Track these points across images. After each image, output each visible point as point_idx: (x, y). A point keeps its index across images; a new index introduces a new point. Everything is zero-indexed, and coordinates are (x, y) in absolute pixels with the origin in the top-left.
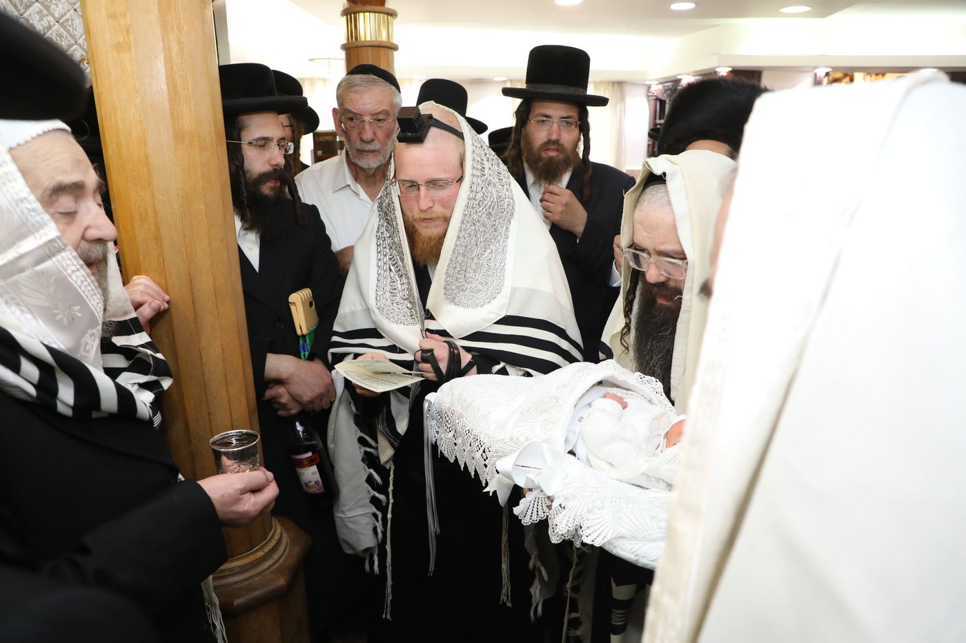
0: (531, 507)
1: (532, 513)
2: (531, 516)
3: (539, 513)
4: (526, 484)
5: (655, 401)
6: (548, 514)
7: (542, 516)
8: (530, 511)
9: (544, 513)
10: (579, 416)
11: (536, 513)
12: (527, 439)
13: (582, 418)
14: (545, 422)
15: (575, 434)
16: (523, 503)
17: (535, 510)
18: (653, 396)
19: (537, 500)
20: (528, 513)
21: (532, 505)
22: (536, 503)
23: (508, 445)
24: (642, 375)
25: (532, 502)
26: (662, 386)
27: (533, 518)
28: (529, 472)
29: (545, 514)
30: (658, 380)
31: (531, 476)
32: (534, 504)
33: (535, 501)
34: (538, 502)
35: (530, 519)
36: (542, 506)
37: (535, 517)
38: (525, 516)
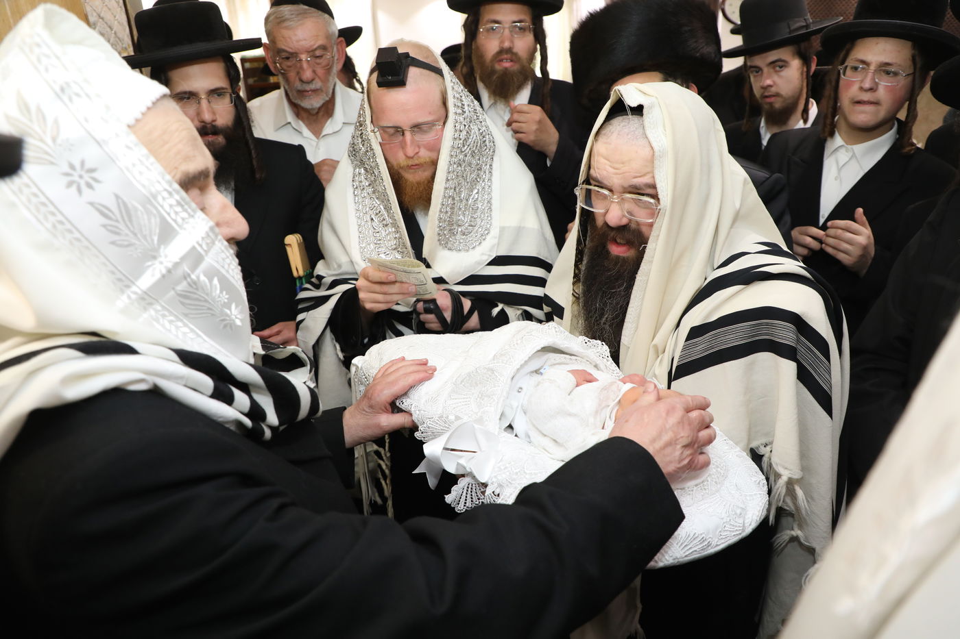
0: (464, 494)
1: (466, 500)
2: (465, 503)
3: (474, 500)
4: (457, 469)
5: (602, 366)
6: (483, 500)
7: (477, 503)
8: (463, 498)
9: (479, 499)
10: (518, 386)
11: (470, 499)
12: (457, 418)
13: (521, 388)
14: (480, 396)
15: (512, 408)
16: (456, 490)
17: (469, 496)
18: (599, 361)
19: (470, 486)
20: (461, 500)
21: (465, 491)
22: (470, 490)
23: (437, 424)
24: (587, 339)
25: (466, 488)
26: (609, 350)
27: (467, 505)
28: (461, 457)
29: (480, 501)
30: (603, 343)
31: (462, 462)
32: (467, 490)
33: (468, 488)
34: (472, 489)
35: (465, 506)
36: (476, 493)
37: (469, 504)
38: (458, 504)
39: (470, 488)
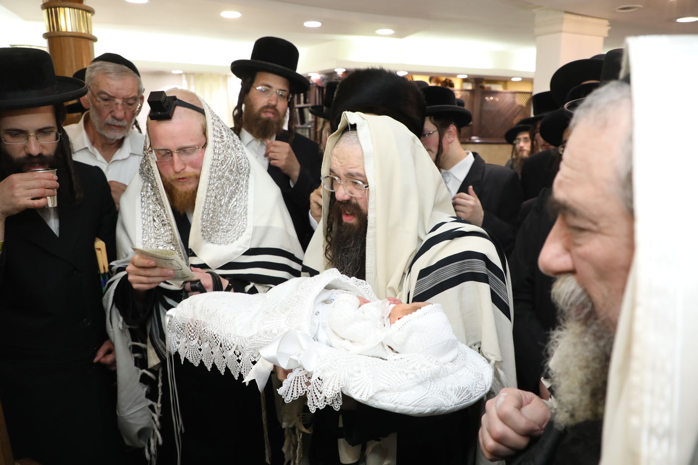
0: (292, 386)
1: (293, 391)
2: (292, 394)
3: (299, 391)
6: (306, 390)
7: (302, 392)
8: (291, 390)
9: (303, 389)
11: (296, 390)
13: (318, 312)
14: (289, 318)
16: (286, 383)
17: (295, 388)
20: (289, 392)
23: (263, 338)
25: (293, 381)
27: (293, 396)
29: (304, 390)
31: (292, 358)
32: (294, 383)
33: (295, 380)
34: (298, 381)
35: (292, 397)
36: (301, 384)
37: (295, 395)
38: (287, 396)
39: (296, 381)
